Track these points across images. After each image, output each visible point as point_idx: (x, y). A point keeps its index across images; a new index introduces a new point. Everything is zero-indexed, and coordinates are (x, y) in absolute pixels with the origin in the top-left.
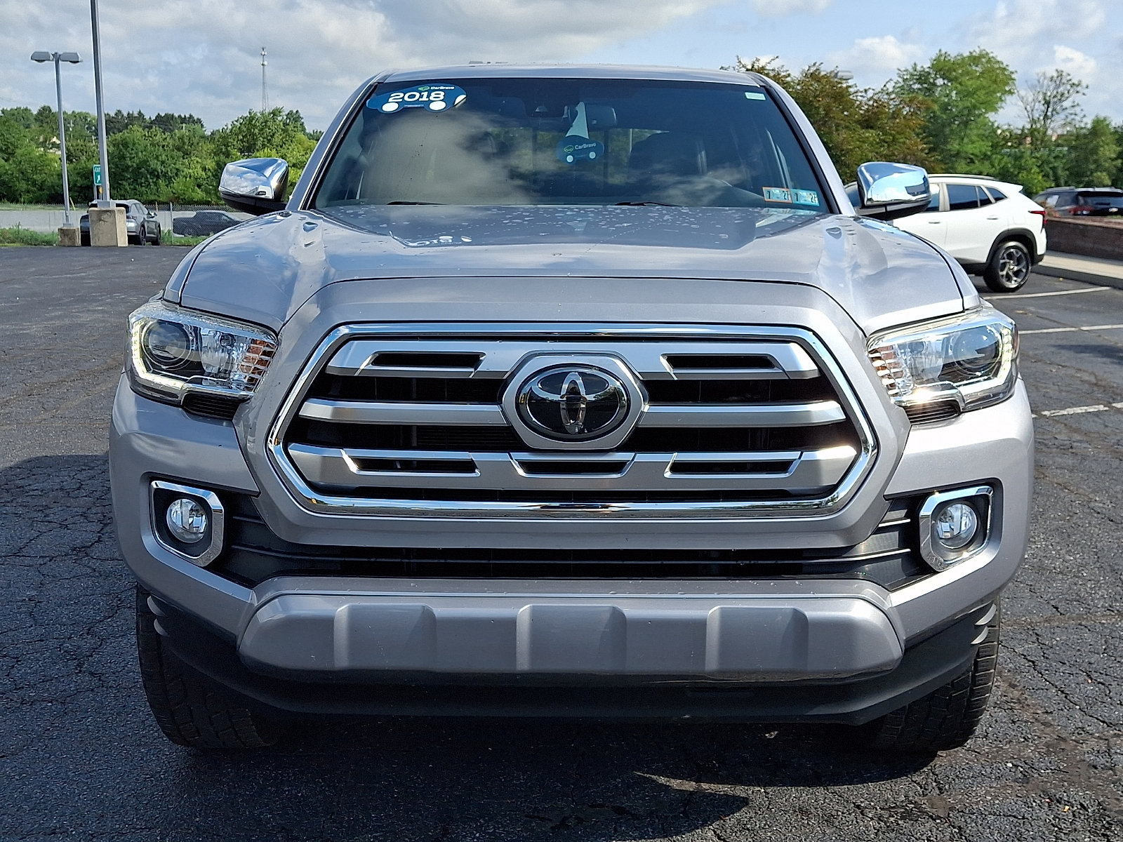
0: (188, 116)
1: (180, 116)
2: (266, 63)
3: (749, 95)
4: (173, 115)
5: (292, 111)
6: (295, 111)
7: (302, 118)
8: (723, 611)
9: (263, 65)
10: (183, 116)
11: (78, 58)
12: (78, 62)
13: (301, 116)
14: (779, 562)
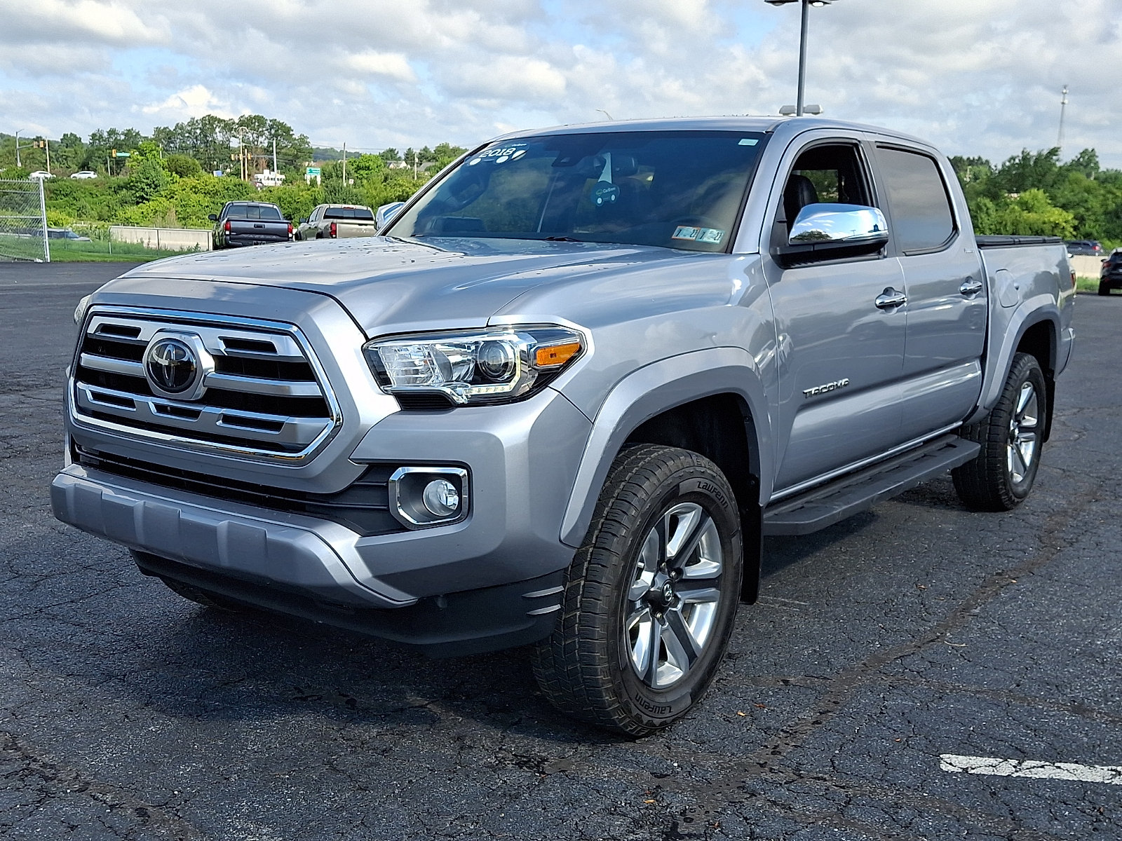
0: (976, 158)
1: (968, 159)
2: (1066, 101)
3: (743, 142)
4: (961, 158)
5: (1087, 150)
6: (1090, 150)
7: (1097, 157)
8: (230, 525)
9: (1063, 103)
10: (971, 158)
11: (819, 109)
12: (818, 113)
13: (1097, 154)
14: (286, 499)
